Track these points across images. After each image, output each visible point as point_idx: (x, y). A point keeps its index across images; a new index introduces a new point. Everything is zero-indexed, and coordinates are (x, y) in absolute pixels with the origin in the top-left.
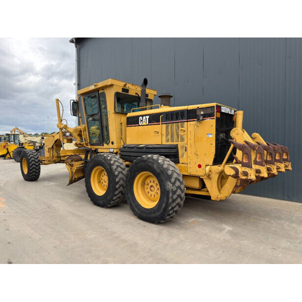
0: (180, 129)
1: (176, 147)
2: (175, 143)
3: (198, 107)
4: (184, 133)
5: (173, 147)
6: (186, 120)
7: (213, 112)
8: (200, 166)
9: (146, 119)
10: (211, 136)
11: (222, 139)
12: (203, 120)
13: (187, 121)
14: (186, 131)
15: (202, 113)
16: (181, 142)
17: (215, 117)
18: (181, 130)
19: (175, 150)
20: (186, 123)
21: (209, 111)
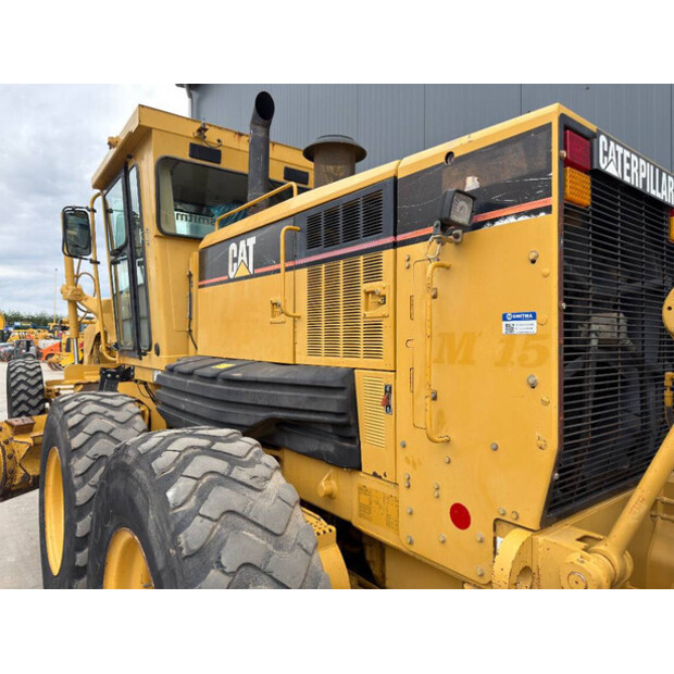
0: (365, 287)
1: (345, 385)
2: (342, 362)
3: (450, 155)
4: (383, 310)
5: (330, 380)
6: (390, 240)
7: (541, 164)
8: (460, 516)
9: (247, 248)
10: (530, 327)
11: (605, 345)
12: (479, 226)
13: (395, 245)
14: (389, 300)
15: (471, 184)
16: (368, 355)
17: (554, 201)
18: (367, 293)
19: (339, 396)
20: (387, 255)
21: (514, 166)
